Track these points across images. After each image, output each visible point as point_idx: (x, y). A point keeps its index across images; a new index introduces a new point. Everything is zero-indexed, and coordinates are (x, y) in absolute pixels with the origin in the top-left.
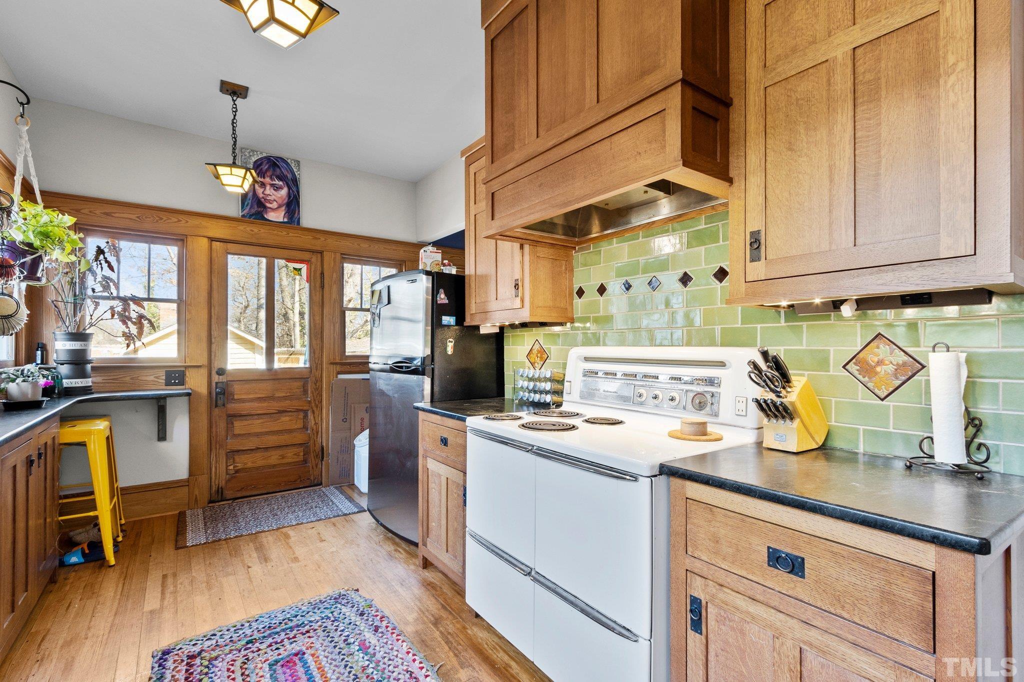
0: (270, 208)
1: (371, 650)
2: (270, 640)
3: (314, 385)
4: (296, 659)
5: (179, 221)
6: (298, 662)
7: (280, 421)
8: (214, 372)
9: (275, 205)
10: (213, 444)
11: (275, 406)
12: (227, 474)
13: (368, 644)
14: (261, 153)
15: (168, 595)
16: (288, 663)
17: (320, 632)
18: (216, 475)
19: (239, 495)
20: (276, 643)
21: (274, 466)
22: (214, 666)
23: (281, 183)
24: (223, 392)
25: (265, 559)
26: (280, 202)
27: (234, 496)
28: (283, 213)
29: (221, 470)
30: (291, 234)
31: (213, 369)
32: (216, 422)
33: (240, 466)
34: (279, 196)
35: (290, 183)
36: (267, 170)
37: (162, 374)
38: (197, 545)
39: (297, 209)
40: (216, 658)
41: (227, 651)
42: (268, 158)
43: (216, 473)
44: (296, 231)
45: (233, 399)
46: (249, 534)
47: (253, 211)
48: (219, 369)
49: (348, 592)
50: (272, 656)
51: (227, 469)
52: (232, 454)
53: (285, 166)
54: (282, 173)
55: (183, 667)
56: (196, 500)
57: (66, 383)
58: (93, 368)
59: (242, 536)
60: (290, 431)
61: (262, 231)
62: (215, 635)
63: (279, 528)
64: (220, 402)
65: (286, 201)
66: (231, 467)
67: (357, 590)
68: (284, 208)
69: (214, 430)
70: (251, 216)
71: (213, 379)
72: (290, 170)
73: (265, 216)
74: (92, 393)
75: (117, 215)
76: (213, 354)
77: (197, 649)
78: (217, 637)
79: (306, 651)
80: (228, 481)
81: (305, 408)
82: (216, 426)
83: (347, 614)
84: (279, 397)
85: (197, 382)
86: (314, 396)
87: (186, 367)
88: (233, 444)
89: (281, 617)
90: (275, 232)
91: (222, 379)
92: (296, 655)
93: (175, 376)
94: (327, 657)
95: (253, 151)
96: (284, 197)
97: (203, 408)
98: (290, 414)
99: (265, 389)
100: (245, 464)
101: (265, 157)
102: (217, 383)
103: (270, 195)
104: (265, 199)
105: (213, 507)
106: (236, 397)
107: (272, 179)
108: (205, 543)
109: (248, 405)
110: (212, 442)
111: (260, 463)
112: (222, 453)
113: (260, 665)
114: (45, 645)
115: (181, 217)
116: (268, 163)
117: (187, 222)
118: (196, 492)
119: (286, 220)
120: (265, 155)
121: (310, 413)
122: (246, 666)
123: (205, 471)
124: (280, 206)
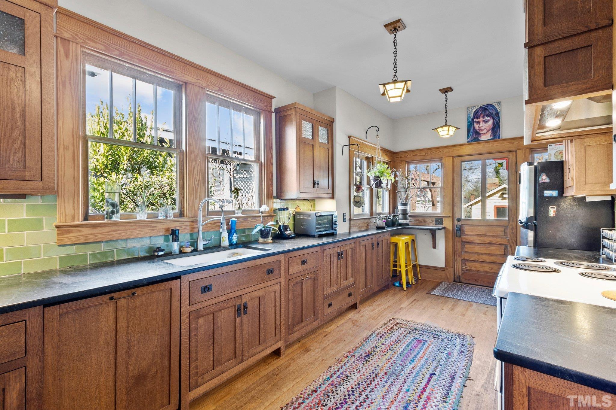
0: (482, 134)
1: (450, 356)
2: (422, 332)
3: (511, 231)
4: (423, 342)
5: (440, 151)
6: (422, 343)
7: (490, 248)
8: (455, 220)
9: (485, 131)
10: (456, 254)
11: (487, 240)
12: (462, 270)
13: (452, 354)
14: (478, 106)
15: (410, 305)
16: (419, 341)
17: (440, 340)
18: (457, 270)
19: (468, 282)
20: (423, 334)
21: (487, 272)
22: (400, 329)
23: (489, 118)
24: (460, 230)
25: (452, 309)
26: (488, 128)
27: (465, 282)
28: (490, 134)
29: (459, 268)
30: (495, 145)
31: (455, 218)
32: (457, 244)
33: (468, 268)
34: (488, 125)
35: (494, 116)
36: (481, 114)
37: (434, 219)
38: (434, 295)
39: (498, 129)
40: (402, 327)
41: (407, 328)
42: (482, 108)
43: (457, 268)
44: (498, 142)
45: (465, 234)
46: (456, 299)
47: (473, 138)
48: (458, 219)
49: (468, 336)
50: (417, 336)
51: (462, 268)
52: (465, 261)
53: (491, 108)
54: (490, 112)
55: (393, 324)
56: (448, 279)
57: (400, 221)
58: (409, 216)
59: (453, 298)
60: (496, 255)
61: (479, 146)
62: (409, 322)
63: (471, 302)
64: (458, 234)
65: (492, 127)
66: (464, 267)
67: (473, 338)
68: (490, 131)
69: (456, 247)
70: (472, 141)
71: (455, 223)
72: (494, 109)
73: (480, 139)
74: (409, 226)
75: (418, 155)
76: (455, 211)
77: (401, 322)
78: (409, 323)
79: (428, 341)
80: (462, 274)
81: (505, 243)
82: (457, 246)
83: (457, 341)
84: (488, 235)
85: (448, 224)
86: (511, 237)
87: (443, 217)
88: (465, 256)
89: (433, 328)
90: (486, 145)
91: (460, 223)
92: (424, 341)
93: (439, 220)
94: (433, 348)
95: (473, 107)
96: (491, 125)
97: (450, 236)
98: (496, 245)
99: (481, 230)
100: (471, 267)
101: (480, 108)
102: (457, 225)
103: (482, 127)
104: (480, 130)
105: (455, 284)
106: (466, 233)
107: (483, 117)
108: (437, 295)
109: (472, 237)
110: (455, 253)
111: (479, 269)
112: (460, 259)
113: (411, 336)
114: (374, 303)
115: (441, 150)
116: (481, 110)
117: (443, 151)
118: (448, 275)
119: (491, 138)
120: (480, 106)
121: (508, 247)
122: (408, 334)
123: (452, 266)
124: (488, 131)
